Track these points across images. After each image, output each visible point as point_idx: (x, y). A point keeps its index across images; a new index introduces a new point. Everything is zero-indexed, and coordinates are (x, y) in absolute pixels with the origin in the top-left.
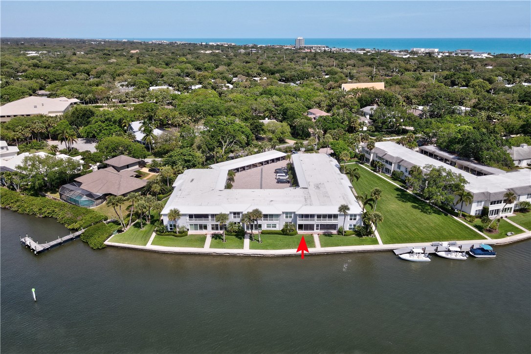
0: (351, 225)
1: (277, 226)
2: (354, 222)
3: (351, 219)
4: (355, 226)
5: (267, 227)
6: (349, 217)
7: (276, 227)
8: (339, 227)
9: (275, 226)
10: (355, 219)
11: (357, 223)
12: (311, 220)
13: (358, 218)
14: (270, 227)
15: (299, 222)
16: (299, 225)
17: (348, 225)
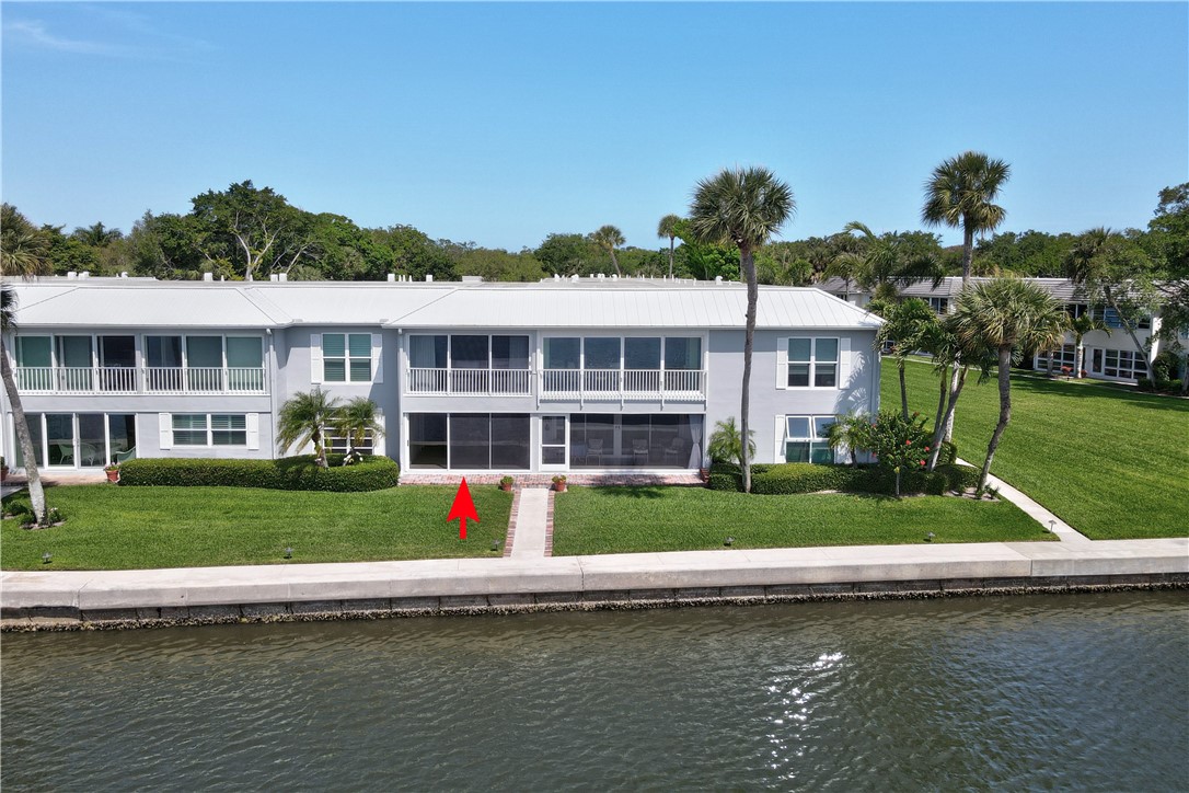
0: (797, 425)
1: (252, 425)
2: (820, 402)
3: (798, 379)
4: (828, 430)
5: (180, 438)
6: (782, 360)
7: (240, 438)
8: (710, 429)
9: (232, 429)
10: (827, 378)
11: (845, 405)
12: (502, 386)
13: (849, 362)
14: (200, 438)
15: (417, 399)
16: (413, 417)
17: (781, 424)
